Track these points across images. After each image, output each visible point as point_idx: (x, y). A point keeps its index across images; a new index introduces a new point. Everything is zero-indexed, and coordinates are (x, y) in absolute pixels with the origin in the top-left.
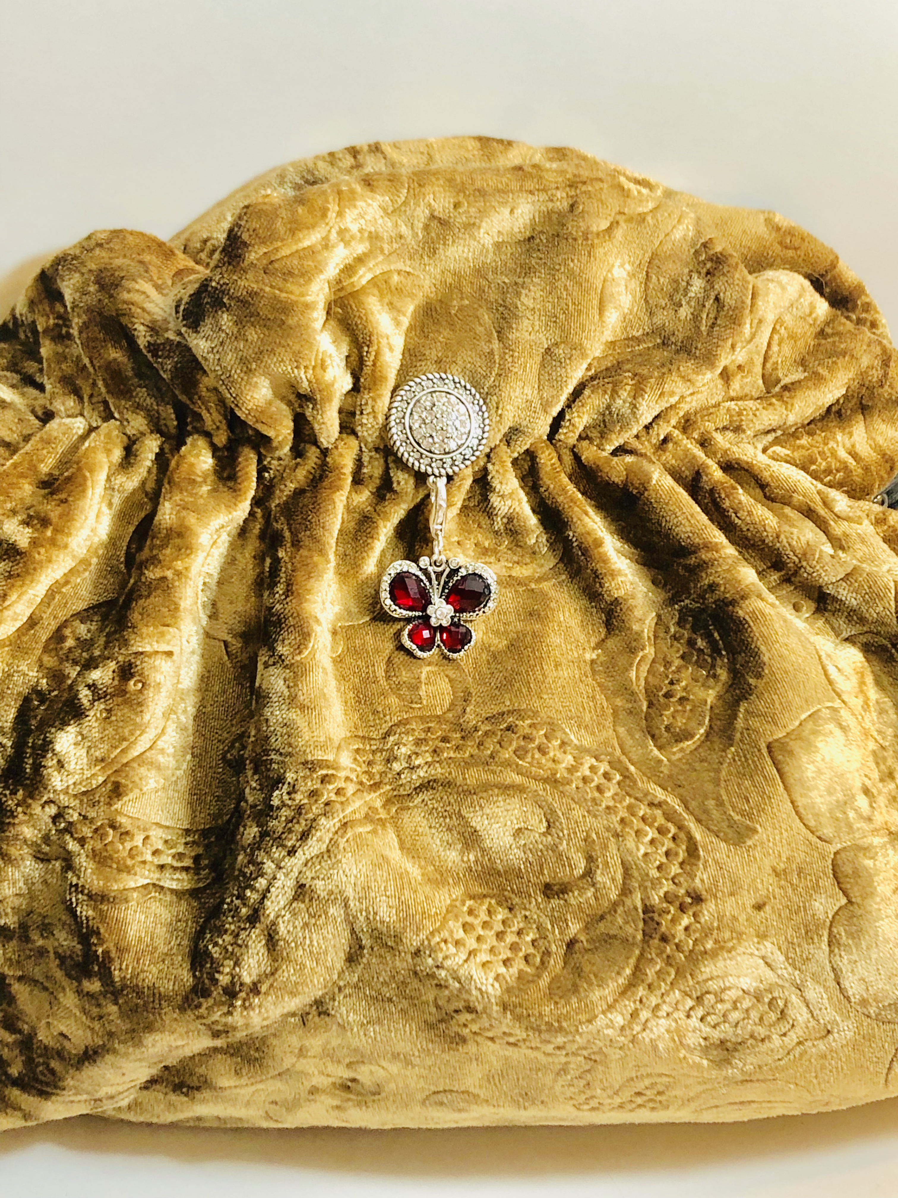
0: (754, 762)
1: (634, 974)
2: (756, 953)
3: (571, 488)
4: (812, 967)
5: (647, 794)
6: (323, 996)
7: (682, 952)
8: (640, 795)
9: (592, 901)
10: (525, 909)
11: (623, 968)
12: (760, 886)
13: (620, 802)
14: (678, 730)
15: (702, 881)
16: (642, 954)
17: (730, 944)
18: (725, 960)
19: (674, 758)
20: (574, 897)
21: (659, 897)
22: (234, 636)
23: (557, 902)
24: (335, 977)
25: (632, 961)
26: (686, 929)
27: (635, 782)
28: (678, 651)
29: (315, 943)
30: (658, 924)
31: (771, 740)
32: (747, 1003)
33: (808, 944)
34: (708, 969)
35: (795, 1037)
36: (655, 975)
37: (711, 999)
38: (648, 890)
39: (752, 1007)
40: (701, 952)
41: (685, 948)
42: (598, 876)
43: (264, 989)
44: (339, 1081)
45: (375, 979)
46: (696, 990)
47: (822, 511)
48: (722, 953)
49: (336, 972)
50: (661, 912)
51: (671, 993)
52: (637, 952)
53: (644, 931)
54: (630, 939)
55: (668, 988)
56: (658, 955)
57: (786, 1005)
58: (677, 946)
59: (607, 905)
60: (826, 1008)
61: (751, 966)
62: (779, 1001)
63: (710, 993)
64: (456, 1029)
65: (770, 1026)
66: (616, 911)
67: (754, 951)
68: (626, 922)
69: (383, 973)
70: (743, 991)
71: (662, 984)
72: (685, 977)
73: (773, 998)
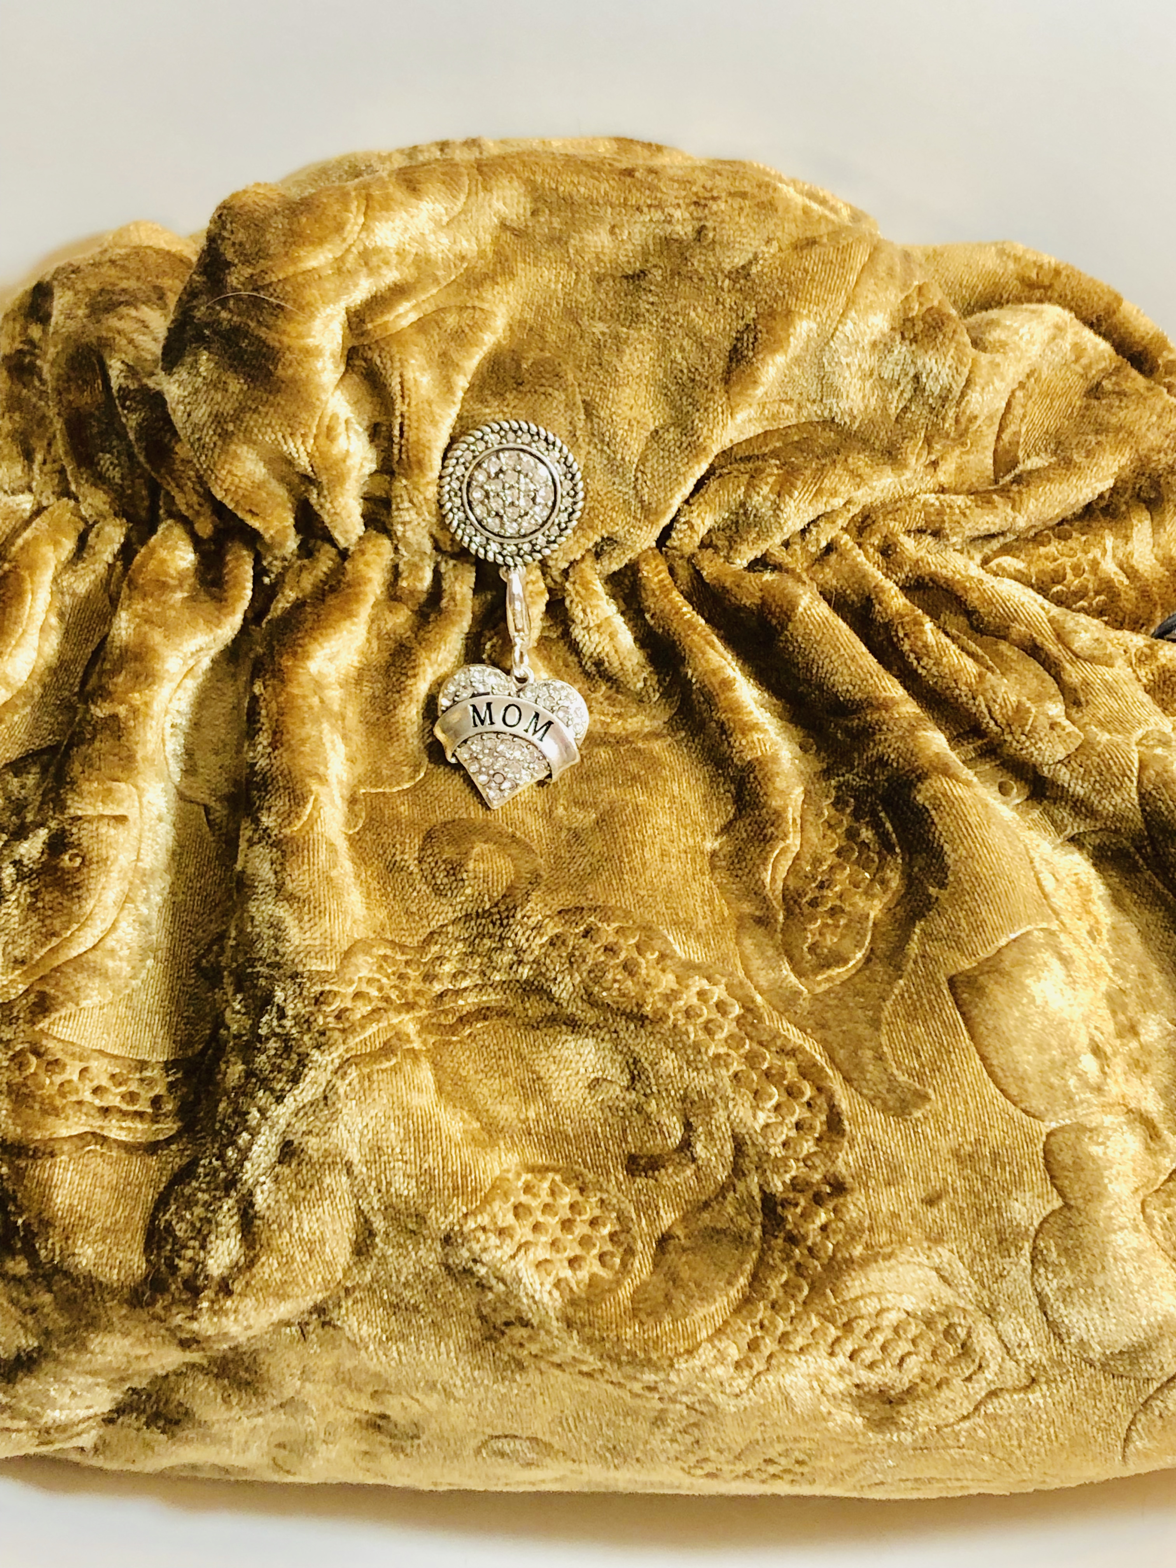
0: (929, 1001)
1: (751, 1285)
2: (926, 1262)
4: (1006, 1286)
5: (777, 1035)
6: (325, 1301)
7: (818, 1259)
8: (765, 1038)
9: (693, 1182)
10: (601, 1189)
11: (735, 1276)
12: (932, 1174)
13: (737, 1048)
14: (825, 951)
15: (847, 1164)
16: (761, 1260)
17: (888, 1250)
18: (880, 1270)
19: (818, 990)
20: (669, 1177)
21: (784, 1183)
22: (219, 799)
23: (644, 1181)
24: (340, 1275)
25: (748, 1267)
26: (824, 1228)
27: (760, 1019)
28: (833, 843)
29: (306, 1228)
30: (783, 1219)
31: (954, 972)
32: (913, 1330)
33: (1003, 1257)
34: (857, 1283)
35: (984, 1384)
36: (781, 1290)
37: (864, 1325)
38: (768, 1173)
39: (921, 1335)
40: (845, 1260)
41: (822, 1254)
42: (699, 1149)
43: (237, 1287)
44: (365, 1418)
45: (394, 1279)
46: (841, 1313)
47: (1053, 648)
48: (876, 1261)
49: (340, 1268)
50: (786, 1203)
51: (805, 1317)
52: (755, 1255)
53: (764, 1226)
54: (745, 1236)
55: (800, 1309)
56: (783, 1261)
57: (969, 1335)
58: (810, 1249)
59: (712, 1188)
60: (1027, 1346)
61: (919, 1281)
62: (959, 1330)
63: (862, 1317)
64: (509, 1349)
65: (948, 1364)
66: (724, 1198)
67: (923, 1259)
68: (739, 1213)
69: (404, 1270)
70: (908, 1313)
71: (792, 1303)
72: (824, 1294)
73: (951, 1325)
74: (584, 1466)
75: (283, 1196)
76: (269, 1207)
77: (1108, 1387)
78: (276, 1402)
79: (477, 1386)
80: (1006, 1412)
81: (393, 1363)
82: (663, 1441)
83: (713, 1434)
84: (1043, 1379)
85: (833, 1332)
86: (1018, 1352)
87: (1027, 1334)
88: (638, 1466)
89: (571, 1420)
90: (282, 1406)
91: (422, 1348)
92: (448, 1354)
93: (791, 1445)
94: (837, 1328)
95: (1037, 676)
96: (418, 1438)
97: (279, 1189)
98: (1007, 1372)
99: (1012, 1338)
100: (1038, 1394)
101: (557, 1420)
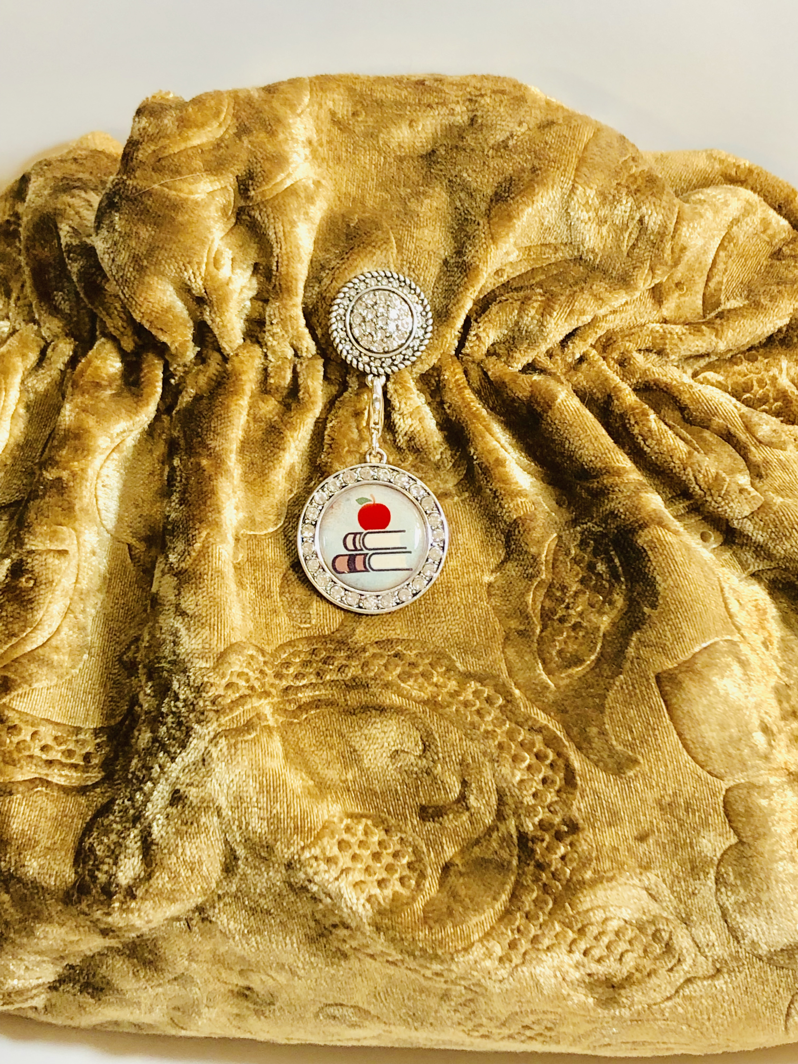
0: (641, 691)
1: (510, 900)
2: (638, 883)
3: (477, 405)
4: (697, 901)
5: (529, 718)
6: (204, 903)
7: (559, 880)
8: (521, 719)
9: (468, 825)
10: (401, 831)
11: (499, 894)
12: (642, 818)
13: (500, 727)
14: (568, 655)
15: (580, 810)
16: (518, 882)
17: (610, 874)
18: (605, 890)
19: (562, 683)
20: (449, 821)
21: (533, 824)
22: (139, 540)
23: (432, 824)
24: (214, 885)
25: (509, 887)
26: (563, 858)
27: (517, 707)
28: (577, 574)
29: (188, 853)
30: (533, 851)
31: (660, 670)
32: (630, 934)
33: (695, 880)
34: (588, 899)
35: (682, 973)
36: (532, 904)
37: (593, 930)
38: (522, 817)
39: (636, 937)
40: (579, 882)
41: (562, 877)
42: (472, 801)
43: (139, 893)
44: (236, 989)
45: (252, 890)
46: (576, 921)
47: (743, 436)
48: (601, 882)
49: (214, 881)
50: (535, 839)
51: (550, 924)
52: (513, 878)
53: (519, 857)
54: (505, 864)
55: (546, 918)
56: (533, 881)
57: (671, 938)
58: (553, 874)
59: (482, 829)
60: (713, 945)
61: (634, 897)
62: (663, 934)
63: (592, 924)
64: (336, 944)
65: (656, 959)
66: (490, 836)
67: (636, 881)
68: (501, 847)
69: (259, 884)
70: (626, 921)
71: (541, 913)
72: (564, 906)
73: (657, 930)
74: (392, 1028)
75: (171, 830)
76: (162, 837)
77: (773, 975)
78: (171, 977)
79: (314, 968)
80: (698, 994)
81: (253, 950)
82: (448, 1011)
83: (484, 1007)
84: (725, 970)
85: (571, 935)
86: (706, 950)
87: (713, 937)
88: (431, 1029)
89: (382, 994)
90: (175, 979)
91: (273, 940)
92: (292, 945)
93: (541, 1016)
94: (573, 932)
95: (730, 456)
96: (274, 1004)
97: (169, 824)
98: (698, 964)
99: (702, 941)
100: (722, 981)
101: (372, 994)
